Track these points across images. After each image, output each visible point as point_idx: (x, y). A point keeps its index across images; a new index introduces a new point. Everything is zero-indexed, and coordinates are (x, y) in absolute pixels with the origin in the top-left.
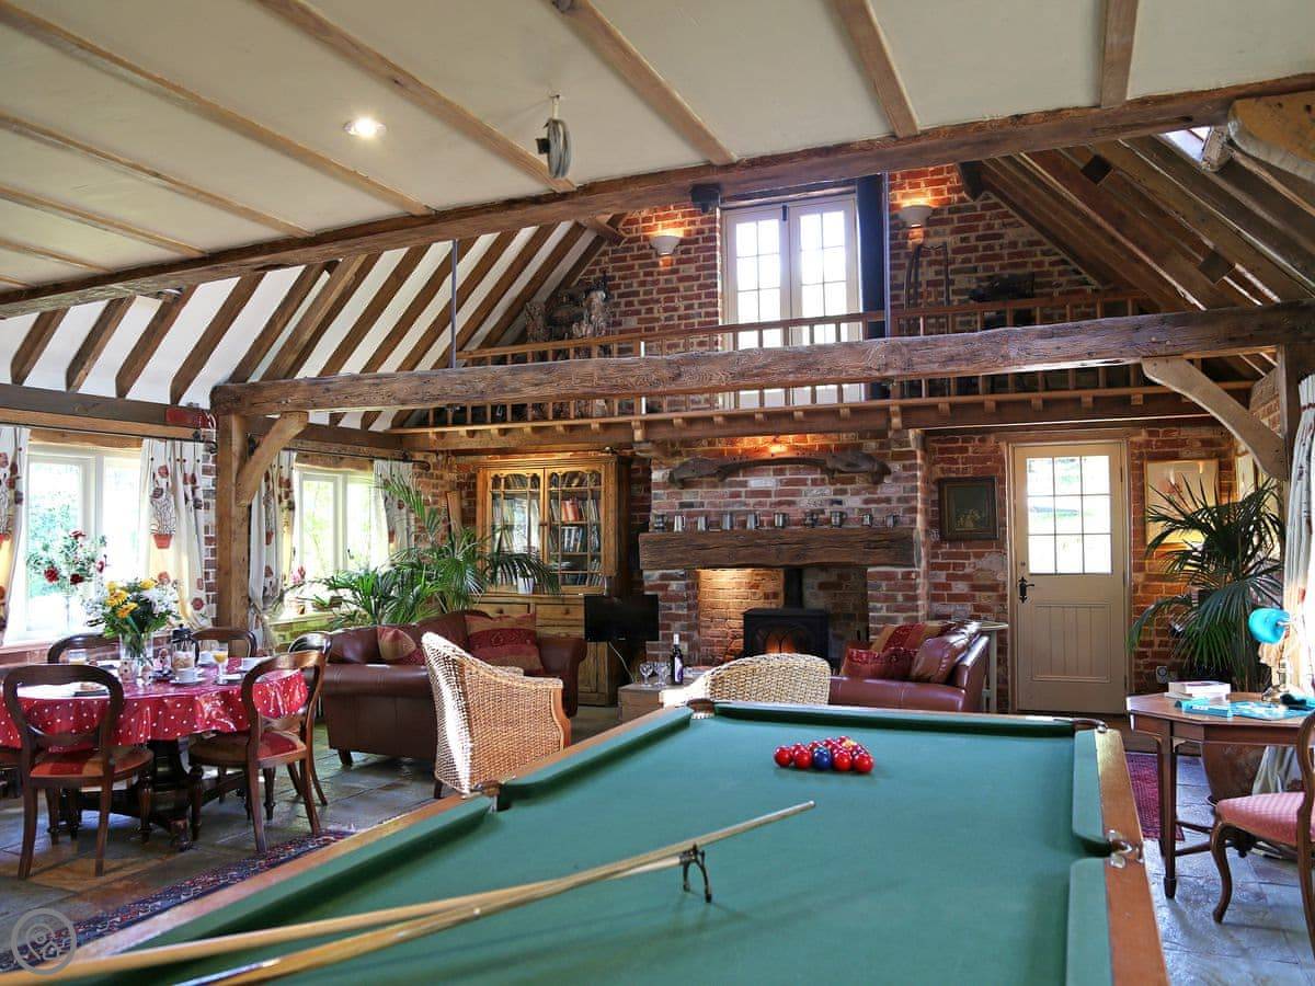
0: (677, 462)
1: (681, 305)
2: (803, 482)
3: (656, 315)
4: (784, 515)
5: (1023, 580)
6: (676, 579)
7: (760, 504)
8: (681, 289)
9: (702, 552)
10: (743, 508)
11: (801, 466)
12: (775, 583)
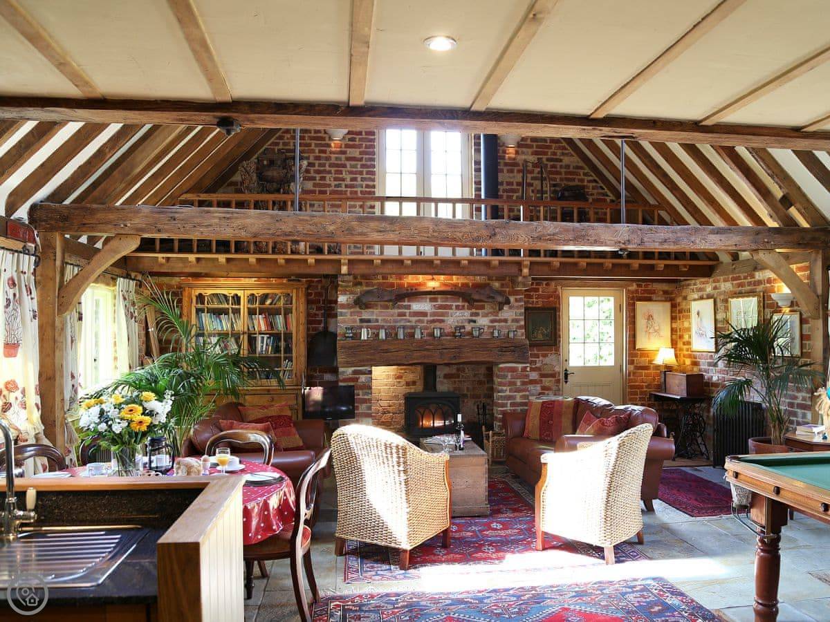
0: (358, 289)
1: (348, 177)
2: (450, 307)
3: (328, 182)
4: (441, 329)
5: (566, 370)
6: (364, 374)
7: (419, 321)
8: (348, 166)
9: (386, 354)
10: (408, 324)
11: (449, 296)
12: (415, 375)
